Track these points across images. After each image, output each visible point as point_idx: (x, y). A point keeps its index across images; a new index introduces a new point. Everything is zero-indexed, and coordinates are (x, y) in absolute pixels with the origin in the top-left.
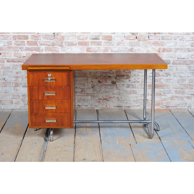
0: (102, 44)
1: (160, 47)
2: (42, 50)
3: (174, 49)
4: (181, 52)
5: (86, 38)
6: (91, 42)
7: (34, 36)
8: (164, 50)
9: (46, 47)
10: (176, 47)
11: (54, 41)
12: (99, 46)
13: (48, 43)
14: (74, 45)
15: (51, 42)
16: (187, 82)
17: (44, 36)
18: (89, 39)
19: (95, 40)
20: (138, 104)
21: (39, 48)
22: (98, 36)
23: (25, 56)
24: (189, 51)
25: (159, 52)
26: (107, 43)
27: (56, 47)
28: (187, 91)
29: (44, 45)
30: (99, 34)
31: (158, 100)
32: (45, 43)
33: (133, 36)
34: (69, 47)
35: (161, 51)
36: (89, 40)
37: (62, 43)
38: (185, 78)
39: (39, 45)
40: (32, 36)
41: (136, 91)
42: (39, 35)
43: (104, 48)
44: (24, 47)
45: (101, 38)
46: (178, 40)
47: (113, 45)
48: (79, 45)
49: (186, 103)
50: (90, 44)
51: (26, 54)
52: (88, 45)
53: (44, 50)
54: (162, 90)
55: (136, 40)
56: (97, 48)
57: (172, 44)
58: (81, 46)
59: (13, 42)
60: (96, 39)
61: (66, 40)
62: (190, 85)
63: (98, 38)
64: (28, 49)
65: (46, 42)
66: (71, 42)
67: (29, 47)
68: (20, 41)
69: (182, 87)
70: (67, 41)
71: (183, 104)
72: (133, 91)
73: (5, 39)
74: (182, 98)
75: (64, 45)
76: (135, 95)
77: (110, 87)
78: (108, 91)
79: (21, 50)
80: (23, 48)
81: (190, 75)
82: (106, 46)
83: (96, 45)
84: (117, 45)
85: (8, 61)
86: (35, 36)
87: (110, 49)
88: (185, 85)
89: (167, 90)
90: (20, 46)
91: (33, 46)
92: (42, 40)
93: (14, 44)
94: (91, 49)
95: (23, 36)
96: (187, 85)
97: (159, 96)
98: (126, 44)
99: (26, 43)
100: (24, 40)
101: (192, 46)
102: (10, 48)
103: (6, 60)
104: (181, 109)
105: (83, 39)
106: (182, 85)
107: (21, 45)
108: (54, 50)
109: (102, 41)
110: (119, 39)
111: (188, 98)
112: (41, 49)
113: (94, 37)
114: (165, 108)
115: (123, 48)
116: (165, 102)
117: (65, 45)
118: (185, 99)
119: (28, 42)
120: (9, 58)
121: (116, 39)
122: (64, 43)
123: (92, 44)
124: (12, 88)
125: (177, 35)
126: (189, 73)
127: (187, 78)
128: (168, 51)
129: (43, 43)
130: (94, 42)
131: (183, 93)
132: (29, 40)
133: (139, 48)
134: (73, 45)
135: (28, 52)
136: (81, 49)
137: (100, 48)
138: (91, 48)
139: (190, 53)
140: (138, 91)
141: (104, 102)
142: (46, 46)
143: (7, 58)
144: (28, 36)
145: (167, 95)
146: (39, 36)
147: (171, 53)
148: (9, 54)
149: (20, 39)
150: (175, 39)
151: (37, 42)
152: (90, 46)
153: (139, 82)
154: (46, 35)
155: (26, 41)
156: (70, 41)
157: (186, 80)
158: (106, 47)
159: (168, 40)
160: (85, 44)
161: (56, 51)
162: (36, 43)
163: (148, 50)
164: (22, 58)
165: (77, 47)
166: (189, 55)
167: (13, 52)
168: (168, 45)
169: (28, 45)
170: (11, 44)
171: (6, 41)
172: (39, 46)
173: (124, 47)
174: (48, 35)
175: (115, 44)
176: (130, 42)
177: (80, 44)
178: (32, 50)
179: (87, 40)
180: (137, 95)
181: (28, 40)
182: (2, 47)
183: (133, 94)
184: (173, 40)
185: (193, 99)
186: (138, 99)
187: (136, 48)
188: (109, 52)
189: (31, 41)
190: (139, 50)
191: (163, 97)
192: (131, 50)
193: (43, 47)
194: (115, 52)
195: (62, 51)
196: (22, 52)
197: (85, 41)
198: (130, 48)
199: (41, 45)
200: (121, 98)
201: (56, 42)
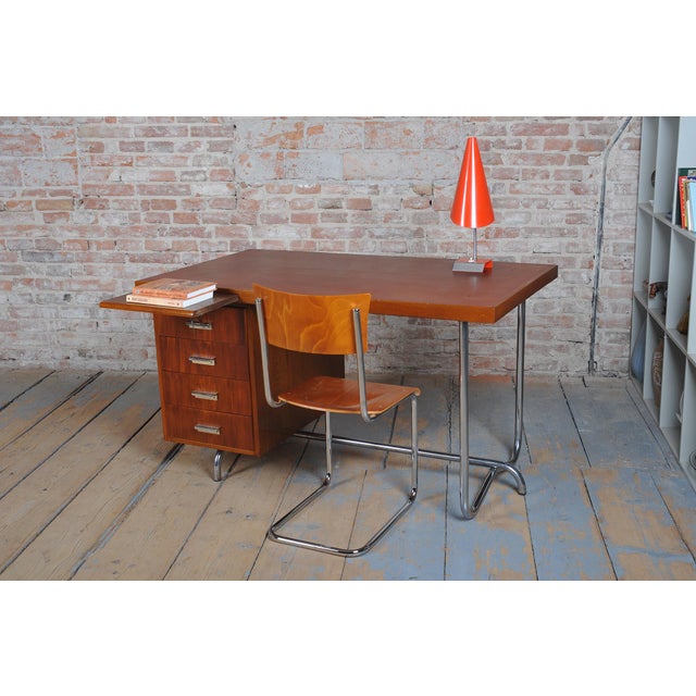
0: (349, 218)
2: (210, 233)
3: (523, 231)
4: (541, 236)
5: (311, 206)
6: (322, 214)
7: (189, 201)
8: (499, 233)
9: (217, 228)
10: (530, 225)
11: (235, 212)
12: (342, 225)
13: (222, 218)
14: (283, 223)
15: (229, 215)
16: (557, 311)
17: (211, 202)
18: (316, 206)
19: (331, 210)
20: (437, 363)
21: (202, 230)
22: (339, 199)
23: (170, 247)
24: (562, 235)
25: (487, 237)
26: (360, 215)
27: (241, 228)
28: (557, 332)
29: (213, 222)
30: (339, 196)
31: (486, 353)
32: (216, 218)
33: (422, 199)
34: (271, 227)
35: (492, 234)
36: (317, 211)
37: (254, 217)
38: (551, 301)
39: (201, 222)
40: (185, 200)
41: (431, 331)
42: (201, 198)
43: (354, 227)
44: (168, 226)
45: (344, 204)
46: (533, 208)
47: (373, 222)
48: (293, 222)
49: (555, 363)
50: (319, 220)
51: (173, 243)
52: (315, 222)
53: (214, 235)
54: (495, 329)
55: (431, 209)
56: (335, 228)
57: (517, 218)
58: (297, 225)
59: (143, 216)
60: (333, 207)
61: (263, 210)
62: (564, 317)
63: (338, 204)
64: (175, 232)
65: (218, 214)
66: (276, 215)
67: (179, 226)
68: (159, 214)
69: (546, 322)
70: (266, 211)
71: (548, 365)
72: (426, 331)
73: (123, 209)
74: (545, 350)
75: (259, 222)
76: (428, 341)
79: (162, 235)
80: (165, 229)
81: (564, 294)
82: (357, 225)
83: (335, 222)
84: (385, 222)
85: (133, 260)
86: (193, 203)
87: (367, 231)
88: (551, 318)
89: (508, 331)
90: (159, 226)
91: (187, 226)
92: (208, 210)
93: (146, 219)
94: (323, 233)
95: (163, 201)
96: (558, 317)
97: (489, 345)
98: (405, 219)
99: (172, 218)
100: (167, 212)
101: (568, 222)
102: (135, 229)
103: (127, 258)
104: (542, 377)
105: (301, 208)
106: (544, 317)
107: (160, 222)
108: (235, 235)
109: (347, 211)
110: (387, 206)
111: (560, 348)
112: (207, 231)
113: (328, 202)
114: (503, 374)
115: (399, 229)
116: (502, 358)
117: (262, 223)
118: (552, 352)
119: (175, 214)
120: (135, 252)
121: (381, 206)
122: (258, 218)
123: (324, 219)
124: (145, 321)
125: (531, 196)
126: (563, 289)
127: (556, 300)
128: (509, 235)
129: (211, 217)
130: (329, 216)
131: (548, 336)
132: (179, 210)
133: (436, 227)
134: (279, 223)
135: (176, 238)
136: (299, 233)
137: (343, 228)
138: (321, 230)
139: (565, 240)
140: (436, 330)
142: (218, 225)
143: (131, 252)
144: (175, 201)
145: (508, 341)
146: (202, 201)
147: (517, 239)
148: (134, 245)
149: (159, 208)
150: (527, 206)
151: (196, 214)
152: (320, 224)
154: (216, 200)
155: (171, 213)
156: (271, 212)
157: (555, 305)
158: (359, 228)
159: (509, 207)
160: (309, 219)
161: (240, 235)
162: (193, 219)
163: (458, 233)
164: (163, 253)
165: (290, 226)
166: (561, 244)
167: (143, 239)
168: (509, 220)
169: (175, 222)
170: (138, 220)
171: (126, 213)
172: (202, 225)
173: (398, 226)
174: (220, 199)
175: (378, 220)
176: (416, 214)
177: (297, 219)
178: (186, 235)
179: (311, 211)
180: (433, 341)
181: (175, 211)
182: (119, 228)
183: (425, 337)
184: (521, 208)
185: (572, 351)
186: (437, 351)
187: (428, 228)
188: (366, 237)
189: (184, 214)
190: (436, 233)
191: (498, 347)
192: (418, 233)
193: (210, 227)
194: (380, 237)
195: (254, 236)
196: (163, 239)
197: (307, 211)
198: (414, 227)
199: (205, 221)
200: (397, 347)
201: (240, 216)
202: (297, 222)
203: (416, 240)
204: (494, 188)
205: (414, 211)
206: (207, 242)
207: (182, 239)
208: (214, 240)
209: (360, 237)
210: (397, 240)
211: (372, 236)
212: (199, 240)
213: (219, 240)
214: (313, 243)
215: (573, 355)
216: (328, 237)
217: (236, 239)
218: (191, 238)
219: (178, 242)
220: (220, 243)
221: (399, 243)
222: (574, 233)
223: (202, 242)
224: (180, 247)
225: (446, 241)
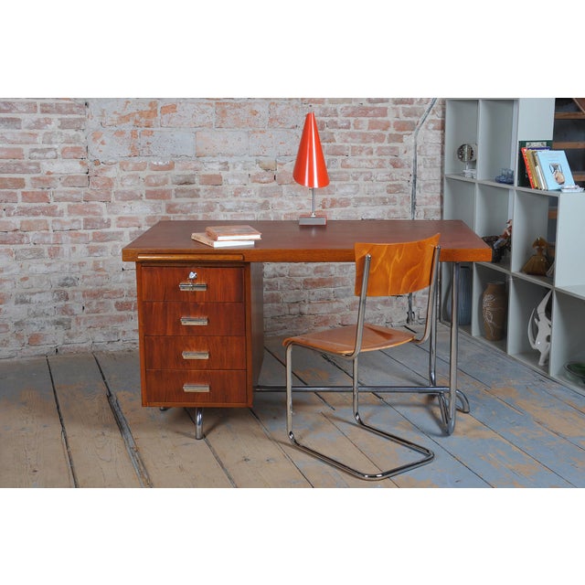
0: (201, 193)
1: (325, 197)
2: (62, 212)
3: (353, 201)
4: (368, 205)
5: (165, 182)
6: (175, 190)
7: (39, 179)
8: (333, 203)
9: (69, 206)
10: (358, 195)
11: (88, 191)
12: (195, 200)
13: (75, 196)
14: (137, 199)
15: (83, 193)
17: (63, 180)
18: (170, 182)
19: (184, 186)
20: (283, 325)
21: (53, 208)
22: (192, 175)
23: (18, 227)
24: (385, 203)
25: (324, 207)
26: (211, 191)
27: (95, 206)
29: (65, 199)
30: (192, 172)
31: (325, 311)
32: (68, 195)
33: (267, 174)
34: (126, 203)
35: (328, 204)
36: (171, 187)
37: (109, 193)
39: (52, 201)
40: (35, 178)
41: (278, 295)
42: (52, 176)
43: (206, 202)
44: (16, 206)
45: (196, 179)
46: (361, 180)
47: (224, 196)
48: (147, 198)
49: (382, 315)
50: (173, 196)
51: (22, 223)
52: (169, 198)
53: (66, 213)
54: (332, 289)
55: (275, 184)
56: (188, 203)
57: (349, 189)
58: (152, 201)
60: (186, 183)
61: (117, 187)
63: (191, 180)
64: (24, 212)
65: (70, 192)
66: (131, 192)
67: (26, 204)
68: (5, 193)
70: (121, 189)
71: (376, 318)
72: (273, 296)
74: (374, 305)
75: (113, 199)
76: (275, 305)
79: (9, 215)
80: (12, 209)
82: (210, 199)
83: (188, 197)
84: (235, 196)
86: (43, 181)
87: (218, 205)
89: (343, 290)
90: (5, 206)
91: (34, 205)
92: (60, 187)
94: (177, 208)
95: (11, 179)
97: (327, 305)
98: (253, 193)
99: (20, 196)
100: (15, 191)
101: (389, 192)
105: (156, 185)
107: (6, 202)
108: (89, 213)
109: (200, 186)
110: (236, 181)
111: (385, 303)
112: (58, 209)
113: (181, 178)
115: (247, 202)
116: (337, 316)
117: (117, 199)
118: (379, 306)
119: (23, 193)
121: (230, 181)
122: (113, 195)
123: (178, 195)
125: (359, 170)
128: (342, 205)
129: (62, 195)
130: (182, 191)
132: (28, 189)
133: (280, 199)
134: (133, 199)
135: (25, 218)
136: (154, 209)
137: (196, 203)
138: (175, 205)
139: (387, 208)
140: (282, 295)
142: (70, 203)
144: (23, 179)
145: (342, 300)
146: (53, 179)
147: (348, 208)
149: (5, 186)
150: (356, 179)
151: (47, 192)
152: (174, 200)
153: (284, 276)
154: (69, 177)
155: (19, 191)
156: (126, 188)
158: (210, 202)
159: (341, 180)
160: (163, 195)
161: (95, 213)
162: (44, 197)
163: (299, 204)
164: (10, 233)
165: (145, 202)
166: (384, 211)
168: (342, 191)
169: (24, 201)
172: (52, 203)
173: (248, 199)
174: (73, 177)
175: (229, 194)
176: (262, 188)
177: (151, 195)
178: (35, 214)
179: (166, 187)
180: (279, 305)
181: (23, 190)
183: (272, 302)
184: (351, 181)
185: (395, 304)
186: (282, 314)
187: (274, 201)
188: (217, 211)
189: (33, 192)
190: (281, 204)
191: (335, 305)
192: (265, 205)
193: (62, 206)
194: (230, 210)
195: (109, 213)
196: (9, 219)
197: (160, 187)
198: (261, 200)
199: (57, 200)
201: (93, 194)
202: (152, 198)
203: (263, 212)
204: (329, 163)
205: (259, 185)
206: (59, 221)
207: (32, 218)
208: (66, 218)
209: (213, 211)
210: (247, 213)
211: (223, 209)
212: (50, 219)
213: (72, 218)
214: (168, 217)
215: (395, 308)
216: (182, 212)
217: (91, 216)
218: (42, 217)
219: (27, 222)
220: (73, 221)
221: (248, 215)
222: (393, 201)
223: (53, 221)
224: (29, 227)
225: (290, 211)
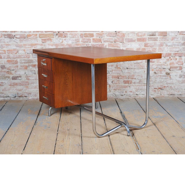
0: (158, 39)
2: (106, 46)
5: (144, 35)
6: (148, 38)
7: (99, 34)
9: (109, 44)
11: (116, 38)
12: (156, 42)
13: (111, 40)
14: (134, 42)
15: (114, 39)
17: (107, 34)
18: (146, 35)
19: (152, 36)
26: (163, 38)
27: (118, 44)
29: (107, 41)
32: (109, 40)
34: (129, 43)
36: (146, 37)
37: (123, 39)
39: (103, 42)
40: (97, 34)
42: (103, 33)
43: (160, 43)
44: (90, 44)
45: (157, 34)
47: (168, 40)
48: (137, 41)
50: (147, 40)
56: (153, 43)
59: (81, 40)
60: (152, 35)
63: (155, 34)
65: (109, 39)
66: (131, 39)
68: (87, 39)
70: (128, 37)
73: (73, 37)
75: (125, 42)
77: (164, 78)
78: (163, 82)
82: (162, 42)
83: (153, 41)
84: (172, 40)
86: (100, 34)
87: (165, 44)
91: (98, 43)
92: (106, 37)
93: (82, 41)
94: (149, 45)
95: (89, 34)
98: (179, 39)
99: (92, 40)
100: (90, 38)
105: (141, 36)
107: (87, 42)
108: (115, 46)
109: (158, 36)
110: (173, 34)
113: (151, 33)
115: (177, 42)
117: (126, 42)
119: (93, 39)
121: (170, 34)
122: (125, 40)
123: (149, 40)
129: (107, 40)
130: (151, 38)
132: (95, 37)
134: (132, 41)
136: (140, 45)
137: (156, 43)
141: (159, 91)
144: (93, 34)
146: (103, 34)
149: (87, 37)
151: (101, 39)
152: (147, 42)
154: (109, 33)
155: (91, 38)
156: (129, 37)
160: (143, 40)
161: (118, 47)
162: (100, 41)
165: (136, 43)
169: (93, 42)
170: (78, 41)
171: (74, 39)
172: (103, 43)
174: (111, 33)
175: (169, 39)
176: (183, 37)
177: (139, 40)
179: (145, 37)
182: (71, 44)
188: (164, 46)
189: (96, 39)
193: (106, 44)
194: (170, 46)
195: (123, 47)
197: (143, 37)
198: (182, 42)
200: (174, 87)
201: (117, 39)
202: (139, 41)
205: (183, 36)
209: (162, 46)
210: (177, 47)
211: (167, 46)
214: (145, 49)
216: (150, 46)
221: (177, 48)
